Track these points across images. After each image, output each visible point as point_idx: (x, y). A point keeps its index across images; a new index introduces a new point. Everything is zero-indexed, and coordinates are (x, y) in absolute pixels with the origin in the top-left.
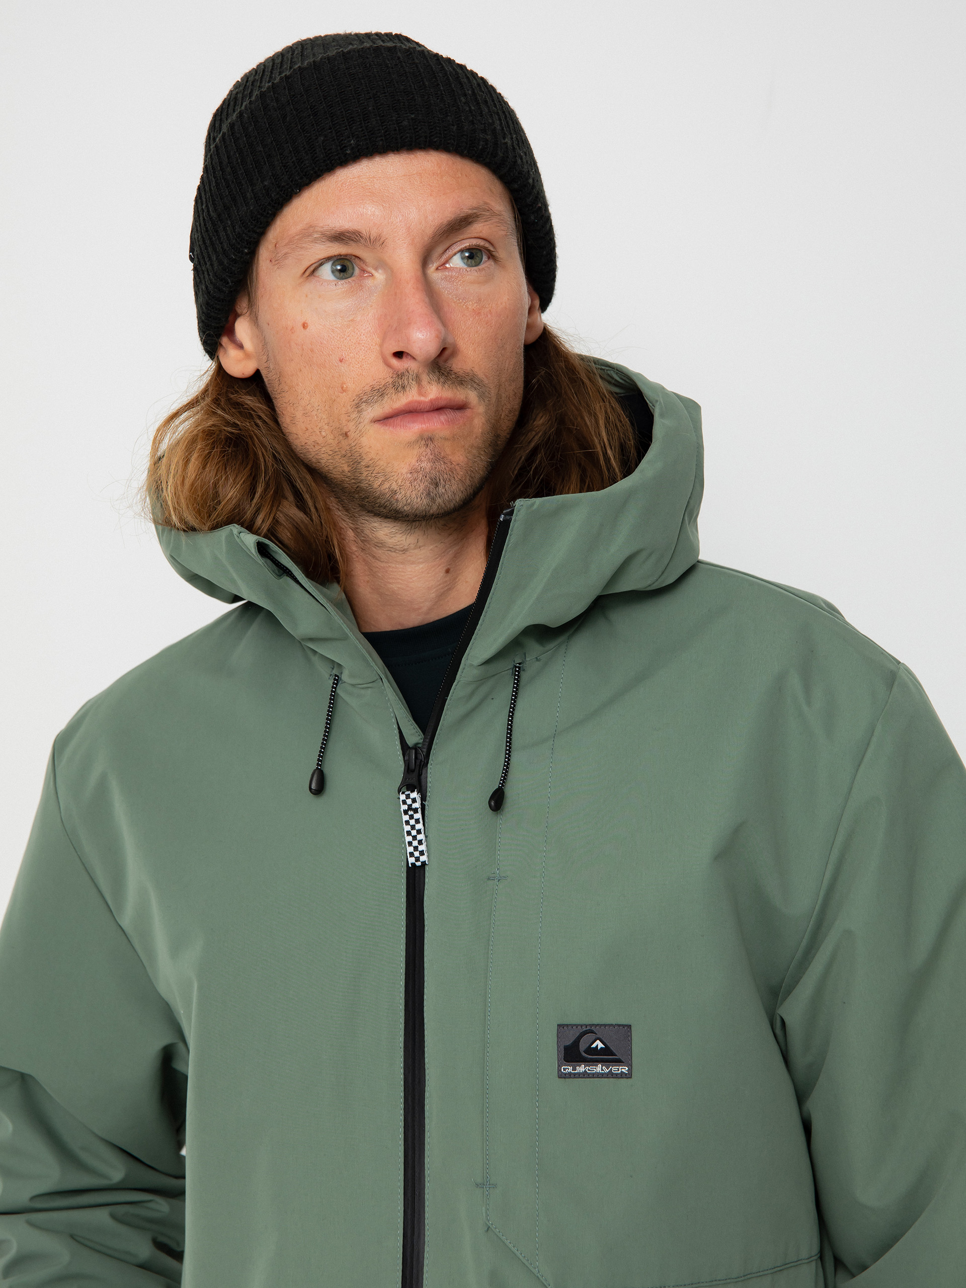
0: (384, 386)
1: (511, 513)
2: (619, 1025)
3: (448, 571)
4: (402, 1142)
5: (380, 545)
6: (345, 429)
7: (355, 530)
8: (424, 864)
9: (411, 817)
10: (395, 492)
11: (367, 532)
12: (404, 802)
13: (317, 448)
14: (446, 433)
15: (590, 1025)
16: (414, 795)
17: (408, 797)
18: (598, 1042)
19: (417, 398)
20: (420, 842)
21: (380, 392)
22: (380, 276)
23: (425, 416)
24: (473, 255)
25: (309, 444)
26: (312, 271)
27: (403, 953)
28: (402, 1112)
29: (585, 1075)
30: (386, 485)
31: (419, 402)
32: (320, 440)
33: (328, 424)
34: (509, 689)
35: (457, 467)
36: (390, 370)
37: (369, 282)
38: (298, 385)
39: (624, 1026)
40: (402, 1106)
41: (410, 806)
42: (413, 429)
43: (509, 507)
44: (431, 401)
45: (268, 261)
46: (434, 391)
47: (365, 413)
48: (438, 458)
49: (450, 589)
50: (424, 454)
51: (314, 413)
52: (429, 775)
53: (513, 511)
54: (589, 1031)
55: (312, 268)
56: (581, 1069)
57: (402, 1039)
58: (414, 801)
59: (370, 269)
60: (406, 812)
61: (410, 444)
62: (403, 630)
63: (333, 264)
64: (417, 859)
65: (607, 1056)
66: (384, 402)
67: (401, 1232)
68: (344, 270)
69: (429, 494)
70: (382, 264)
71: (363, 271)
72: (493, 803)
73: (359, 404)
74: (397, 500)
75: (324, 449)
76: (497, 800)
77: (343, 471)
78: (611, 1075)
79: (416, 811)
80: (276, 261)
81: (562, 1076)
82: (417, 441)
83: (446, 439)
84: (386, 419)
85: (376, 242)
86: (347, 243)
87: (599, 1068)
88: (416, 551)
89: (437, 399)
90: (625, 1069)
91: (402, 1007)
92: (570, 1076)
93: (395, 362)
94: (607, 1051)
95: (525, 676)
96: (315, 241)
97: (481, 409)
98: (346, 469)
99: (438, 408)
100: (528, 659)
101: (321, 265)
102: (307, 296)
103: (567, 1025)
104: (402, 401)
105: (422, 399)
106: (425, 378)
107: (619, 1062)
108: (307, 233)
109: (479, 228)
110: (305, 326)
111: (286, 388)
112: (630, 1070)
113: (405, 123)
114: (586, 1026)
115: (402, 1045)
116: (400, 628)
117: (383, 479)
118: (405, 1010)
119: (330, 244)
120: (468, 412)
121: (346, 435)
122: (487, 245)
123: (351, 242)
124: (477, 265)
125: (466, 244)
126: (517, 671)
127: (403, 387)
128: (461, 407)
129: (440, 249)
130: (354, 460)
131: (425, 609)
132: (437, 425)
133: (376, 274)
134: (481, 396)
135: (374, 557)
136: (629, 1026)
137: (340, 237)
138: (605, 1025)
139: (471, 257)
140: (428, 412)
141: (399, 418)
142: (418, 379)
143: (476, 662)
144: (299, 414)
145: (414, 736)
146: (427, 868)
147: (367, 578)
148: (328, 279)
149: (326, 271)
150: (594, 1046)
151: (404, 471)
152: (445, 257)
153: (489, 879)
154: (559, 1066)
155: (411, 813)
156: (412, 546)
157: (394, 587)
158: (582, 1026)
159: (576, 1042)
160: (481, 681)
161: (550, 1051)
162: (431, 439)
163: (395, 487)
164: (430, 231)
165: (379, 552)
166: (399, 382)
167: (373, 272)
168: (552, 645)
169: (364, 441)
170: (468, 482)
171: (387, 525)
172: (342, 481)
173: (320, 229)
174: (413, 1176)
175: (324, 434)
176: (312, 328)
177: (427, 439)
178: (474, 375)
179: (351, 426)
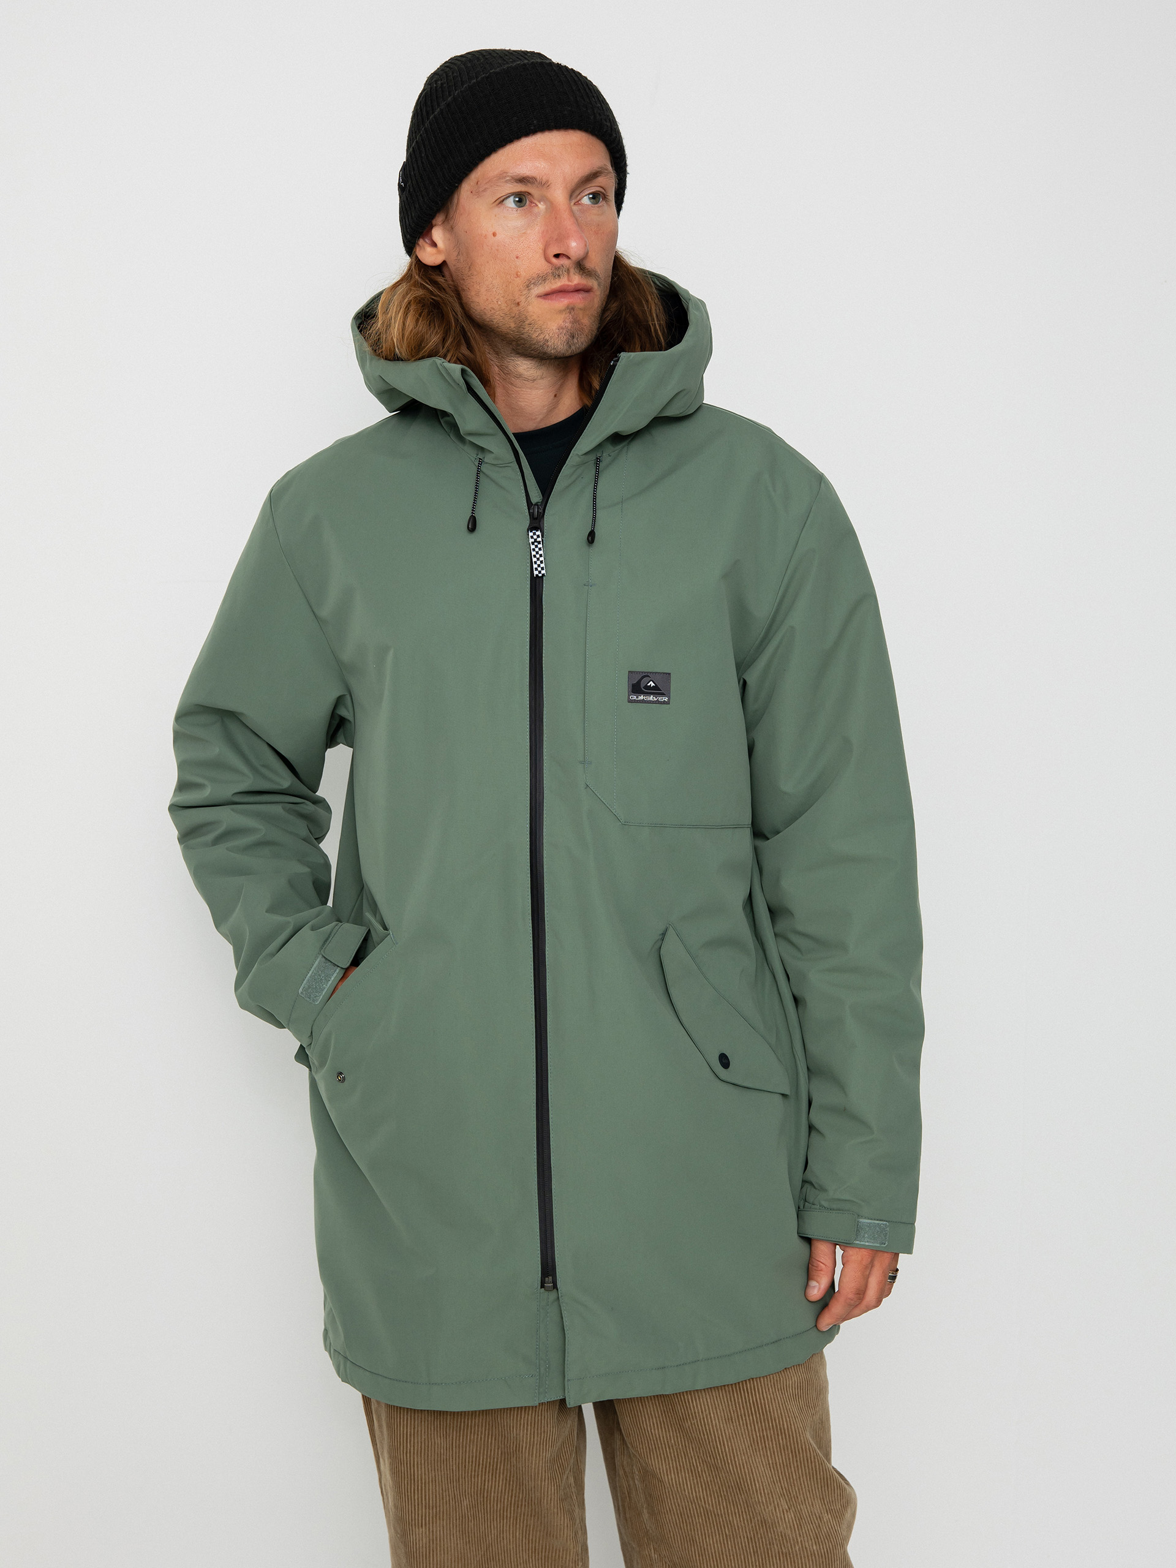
0: (546, 274)
1: (618, 361)
2: (664, 673)
3: (555, 396)
4: (528, 740)
5: (519, 376)
6: (518, 301)
7: (501, 367)
8: (543, 575)
9: (536, 546)
10: (547, 341)
11: (511, 368)
12: (532, 537)
13: (493, 311)
14: (581, 306)
15: (648, 673)
16: (538, 533)
17: (534, 534)
18: (651, 682)
19: (567, 283)
20: (541, 562)
21: (543, 278)
22: (542, 206)
23: (571, 294)
24: (595, 197)
25: (487, 308)
26: (501, 201)
27: (529, 630)
28: (528, 723)
29: (643, 701)
30: (542, 336)
31: (568, 286)
32: (496, 307)
33: (503, 297)
34: (593, 472)
35: (585, 327)
36: (549, 265)
37: (536, 210)
38: (485, 271)
39: (666, 673)
40: (528, 719)
41: (535, 540)
42: (563, 302)
43: (617, 356)
44: (575, 285)
45: (469, 192)
46: (576, 280)
47: (532, 291)
48: (575, 321)
49: (555, 408)
50: (568, 318)
51: (494, 290)
52: (545, 522)
53: (619, 359)
54: (646, 675)
55: (502, 199)
56: (641, 697)
57: (528, 680)
58: (538, 536)
59: (535, 202)
60: (533, 543)
61: (561, 312)
62: (523, 433)
63: (514, 197)
64: (540, 572)
65: (656, 691)
66: (546, 284)
67: (528, 792)
68: (520, 201)
69: (568, 343)
70: (543, 199)
71: (531, 202)
72: (590, 539)
73: (528, 286)
74: (548, 346)
75: (498, 313)
76: (591, 537)
77: (510, 327)
78: (658, 702)
79: (539, 543)
80: (477, 193)
81: (630, 701)
82: (564, 310)
83: (581, 309)
84: (546, 295)
85: (544, 184)
86: (526, 185)
87: (651, 698)
88: (540, 381)
89: (578, 284)
90: (666, 699)
91: (528, 661)
92: (635, 701)
93: (554, 260)
94: (656, 688)
95: (602, 465)
96: (506, 182)
97: (598, 293)
98: (513, 325)
99: (577, 290)
100: (604, 455)
101: (509, 197)
102: (496, 216)
103: (634, 672)
104: (557, 284)
105: (570, 283)
106: (572, 271)
107: (663, 694)
108: (502, 176)
109: (601, 180)
110: (494, 234)
111: (475, 273)
112: (669, 699)
113: (566, 112)
114: (645, 673)
115: (528, 684)
116: (520, 431)
117: (540, 332)
118: (530, 663)
119: (516, 184)
120: (591, 294)
121: (518, 304)
122: (603, 191)
123: (529, 184)
124: (597, 203)
125: (593, 190)
126: (598, 461)
127: (559, 276)
128: (587, 290)
129: (578, 192)
130: (521, 320)
131: (538, 420)
132: (577, 300)
133: (540, 205)
134: (599, 285)
135: (512, 384)
136: (669, 674)
137: (523, 180)
138: (656, 673)
139: (593, 198)
140: (572, 292)
141: (555, 295)
142: (568, 271)
143: (581, 453)
144: (483, 290)
145: (536, 496)
146: (544, 578)
147: (504, 398)
148: (512, 206)
149: (510, 203)
150: (649, 684)
151: (554, 328)
152: (579, 198)
153: (585, 585)
154: (629, 696)
155: (536, 544)
156: (539, 377)
157: (523, 404)
158: (642, 672)
159: (639, 682)
160: (579, 465)
161: (624, 686)
162: (573, 309)
163: (547, 337)
164: (576, 180)
165: (518, 382)
166: (556, 273)
167: (538, 204)
168: (619, 447)
169: (530, 308)
170: (590, 337)
171: (526, 362)
172: (508, 334)
173: (510, 175)
174: (536, 760)
175: (499, 303)
176: (498, 237)
177: (571, 309)
178: (596, 271)
179: (523, 299)
